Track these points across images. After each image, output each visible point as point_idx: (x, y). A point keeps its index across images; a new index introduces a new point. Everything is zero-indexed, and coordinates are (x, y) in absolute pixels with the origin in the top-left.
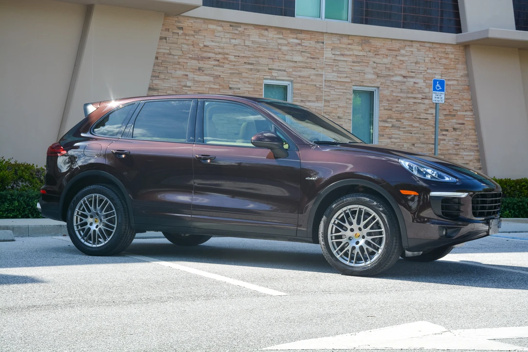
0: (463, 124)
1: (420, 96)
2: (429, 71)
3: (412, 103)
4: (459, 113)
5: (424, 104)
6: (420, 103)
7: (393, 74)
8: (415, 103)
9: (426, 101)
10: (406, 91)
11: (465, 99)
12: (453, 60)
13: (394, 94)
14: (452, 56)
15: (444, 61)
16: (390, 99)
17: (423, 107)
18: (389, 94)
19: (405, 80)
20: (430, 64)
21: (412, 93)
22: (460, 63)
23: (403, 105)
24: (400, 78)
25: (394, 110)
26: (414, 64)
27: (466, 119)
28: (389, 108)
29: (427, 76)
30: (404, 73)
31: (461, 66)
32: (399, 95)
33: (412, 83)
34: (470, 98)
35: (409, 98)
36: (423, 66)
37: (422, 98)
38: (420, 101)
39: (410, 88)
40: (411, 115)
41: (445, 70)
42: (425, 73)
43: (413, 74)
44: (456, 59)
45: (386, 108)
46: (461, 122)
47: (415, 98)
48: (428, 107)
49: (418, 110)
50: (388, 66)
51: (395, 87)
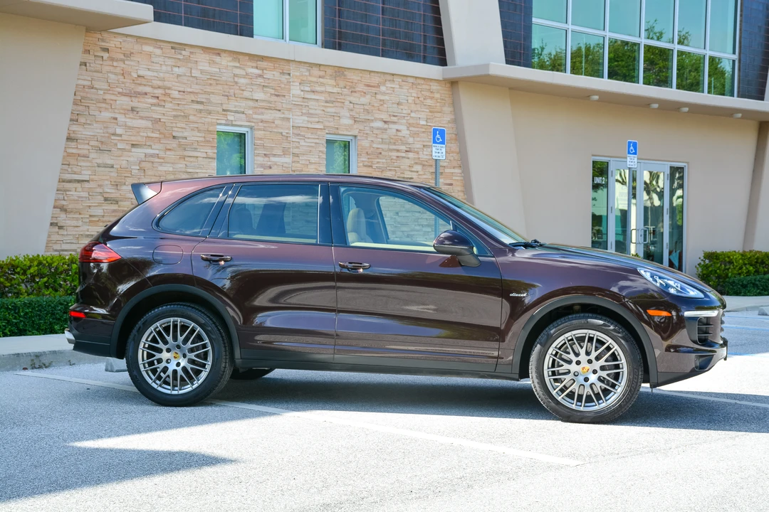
0: (451, 185)
1: (403, 148)
2: (413, 115)
3: (395, 158)
4: (447, 170)
5: (408, 158)
6: (404, 157)
7: (373, 118)
8: (398, 157)
9: (411, 155)
10: (387, 141)
11: (453, 152)
12: (439, 101)
13: (375, 146)
14: (437, 96)
15: (429, 102)
16: (370, 152)
17: (407, 162)
18: (368, 145)
19: (386, 126)
20: (413, 105)
21: (395, 144)
22: (447, 105)
23: (384, 161)
24: (380, 124)
25: (374, 166)
26: (396, 106)
27: (454, 178)
28: (370, 164)
29: (411, 121)
30: (385, 117)
31: (448, 109)
32: (379, 146)
33: (395, 131)
34: (458, 150)
35: (391, 150)
36: (406, 108)
37: (407, 151)
38: (403, 155)
39: (393, 137)
40: (394, 173)
41: (430, 114)
42: (408, 118)
43: (395, 119)
44: (443, 99)
45: (366, 163)
46: (449, 182)
47: (398, 151)
48: (413, 162)
49: (402, 167)
50: (366, 107)
51: (375, 135)
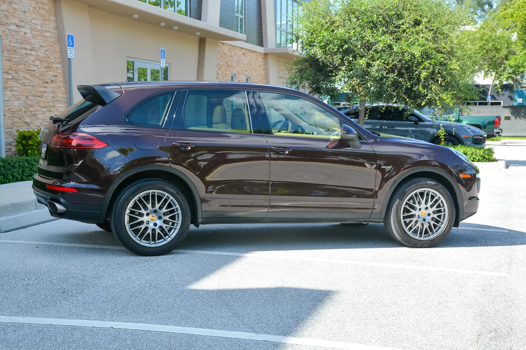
0: (56, 76)
1: (28, 47)
2: (33, 21)
3: (24, 54)
4: (54, 65)
5: (32, 55)
6: (29, 54)
7: (10, 23)
8: (26, 54)
9: (33, 53)
10: (19, 41)
11: (57, 52)
12: (47, 11)
13: (12, 44)
14: (46, 7)
15: (42, 12)
16: (9, 49)
17: (31, 58)
18: (8, 44)
19: (18, 29)
20: (33, 14)
21: (24, 44)
22: (52, 15)
23: (18, 56)
24: (13, 27)
25: (13, 60)
26: (23, 13)
27: (58, 71)
28: (10, 59)
29: (33, 26)
30: (17, 21)
31: (52, 18)
32: (15, 45)
33: (23, 33)
34: (59, 50)
35: (22, 48)
36: (29, 15)
37: (31, 50)
38: (29, 52)
39: (22, 38)
40: (24, 66)
41: (43, 21)
42: (31, 24)
43: (23, 24)
44: (49, 11)
45: (8, 58)
46: (55, 74)
47: (26, 49)
48: (35, 59)
49: (28, 62)
50: (6, 13)
51: (12, 36)
